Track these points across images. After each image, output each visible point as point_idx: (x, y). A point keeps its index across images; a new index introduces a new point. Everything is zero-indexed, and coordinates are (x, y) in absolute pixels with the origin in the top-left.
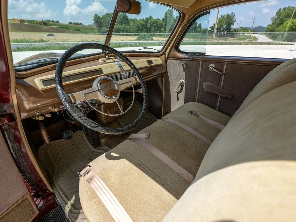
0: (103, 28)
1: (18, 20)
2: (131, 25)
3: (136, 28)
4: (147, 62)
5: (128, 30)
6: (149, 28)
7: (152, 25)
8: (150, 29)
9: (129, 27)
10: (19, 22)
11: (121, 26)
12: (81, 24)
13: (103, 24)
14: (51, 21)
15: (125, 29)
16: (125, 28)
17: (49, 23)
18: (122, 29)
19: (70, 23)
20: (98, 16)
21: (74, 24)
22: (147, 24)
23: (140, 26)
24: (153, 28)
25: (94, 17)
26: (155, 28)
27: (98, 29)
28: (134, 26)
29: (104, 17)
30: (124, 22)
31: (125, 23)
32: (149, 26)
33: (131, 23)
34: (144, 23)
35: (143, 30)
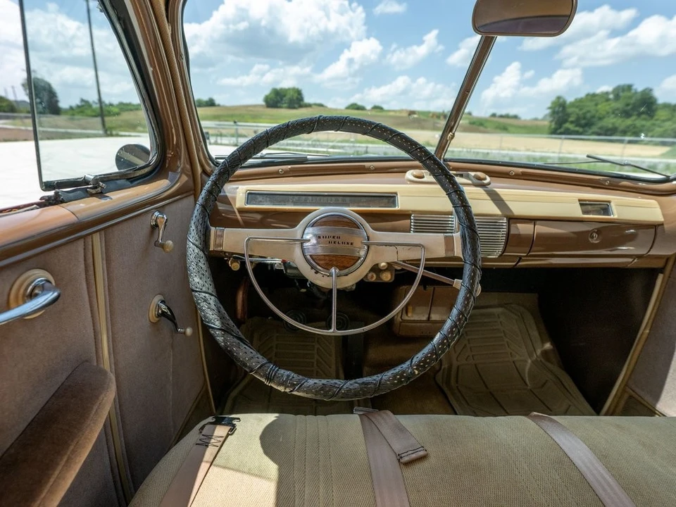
0: (567, 125)
1: (406, 111)
4: (581, 205)
9: (648, 123)
10: (405, 115)
11: (624, 121)
12: (515, 117)
13: (570, 117)
15: (634, 128)
16: (634, 125)
18: (622, 128)
20: (564, 101)
21: (501, 116)
25: (553, 103)
27: (553, 126)
29: (579, 101)
30: (638, 111)
31: (640, 114)
33: (662, 114)
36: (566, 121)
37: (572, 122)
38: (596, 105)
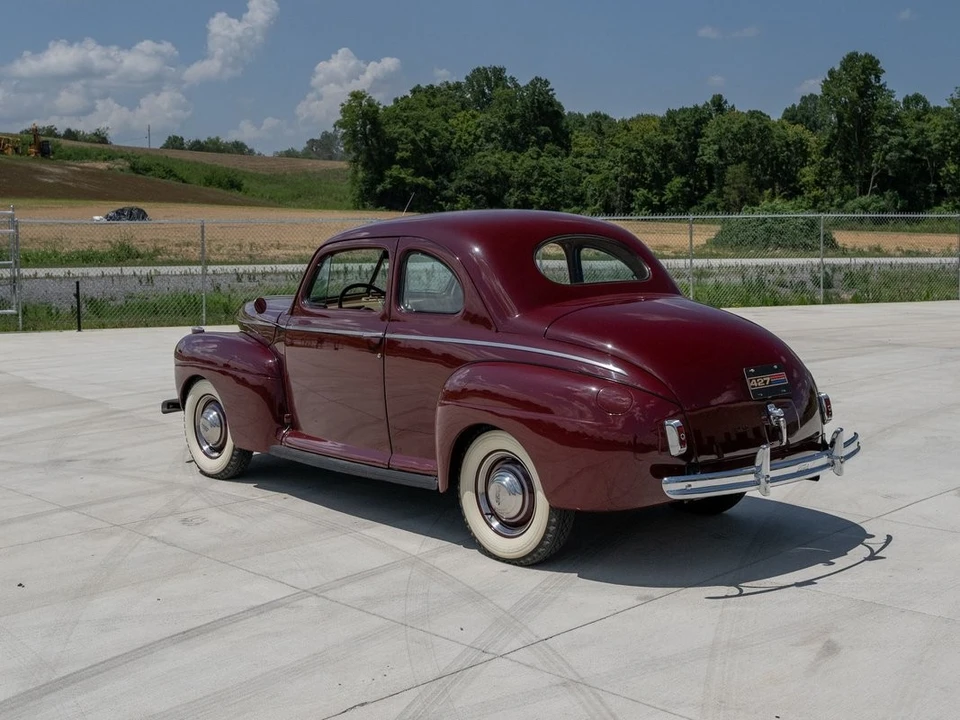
0: (395, 171)
2: (579, 155)
3: (617, 170)
5: (557, 182)
6: (710, 168)
7: (733, 149)
8: (714, 175)
9: (566, 163)
11: (515, 159)
12: (239, 148)
13: (397, 150)
14: (61, 131)
15: (545, 175)
16: (542, 168)
17: (59, 146)
18: (517, 176)
19: (175, 143)
20: (371, 104)
21: (198, 146)
22: (695, 147)
23: (649, 160)
24: (736, 172)
25: (345, 110)
26: (751, 166)
27: (361, 175)
28: (601, 156)
29: (403, 104)
30: (535, 133)
31: (542, 141)
32: (707, 154)
33: (582, 140)
34: (671, 139)
35: (669, 179)
36: (391, 161)
37: (404, 163)
38: (446, 118)
